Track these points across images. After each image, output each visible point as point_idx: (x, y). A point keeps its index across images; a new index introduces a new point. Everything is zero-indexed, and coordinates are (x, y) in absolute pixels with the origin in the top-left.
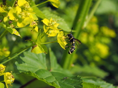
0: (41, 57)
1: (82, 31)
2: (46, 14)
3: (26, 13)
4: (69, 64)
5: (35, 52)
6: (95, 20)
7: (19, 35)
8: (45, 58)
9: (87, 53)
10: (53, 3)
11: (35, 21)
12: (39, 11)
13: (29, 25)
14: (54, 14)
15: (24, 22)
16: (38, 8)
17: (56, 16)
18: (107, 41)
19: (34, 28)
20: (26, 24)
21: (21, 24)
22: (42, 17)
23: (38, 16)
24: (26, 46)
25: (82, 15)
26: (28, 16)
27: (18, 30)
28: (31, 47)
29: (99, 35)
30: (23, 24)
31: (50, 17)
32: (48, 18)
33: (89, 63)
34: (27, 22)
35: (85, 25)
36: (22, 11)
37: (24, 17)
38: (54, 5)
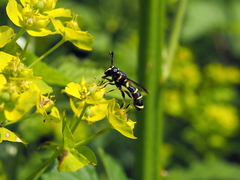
0: (86, 175)
1: (161, 87)
2: (68, 72)
3: (18, 84)
4: (155, 174)
5: (67, 168)
6: (186, 54)
7: (19, 140)
8: (95, 176)
9: (190, 136)
10: (76, 41)
11: (46, 95)
12: (49, 69)
13: (35, 108)
14: (86, 66)
15: (19, 106)
16: (44, 64)
17: (94, 71)
18: (226, 94)
19: (49, 113)
20: (27, 109)
21: (15, 112)
22: (61, 83)
23: (51, 82)
24: (44, 160)
25: (152, 51)
26: (27, 89)
28: (57, 160)
29: (206, 86)
30: (19, 110)
31: (80, 76)
32: (76, 80)
33: (201, 157)
34: (26, 103)
35: (166, 72)
36: (8, 81)
37: (16, 95)
38: (81, 47)
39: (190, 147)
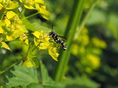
0: (32, 70)
1: (73, 42)
2: (36, 26)
3: (15, 26)
4: (61, 77)
5: (26, 65)
6: (86, 31)
7: (9, 49)
8: (36, 71)
9: (78, 65)
10: (43, 14)
11: (25, 33)
12: (28, 23)
13: (19, 38)
14: (44, 25)
15: (13, 35)
16: (27, 20)
17: (47, 28)
18: (97, 52)
19: (24, 41)
20: (16, 38)
21: (11, 37)
22: (32, 30)
23: (28, 28)
24: (17, 60)
25: (73, 26)
26: (18, 29)
27: (7, 43)
28: (22, 61)
29: (90, 46)
30: (13, 37)
31: (40, 29)
32: (39, 30)
33: (80, 75)
34: (16, 35)
35: (76, 37)
36: (11, 24)
37: (13, 30)
38: (44, 17)
39: (77, 69)
